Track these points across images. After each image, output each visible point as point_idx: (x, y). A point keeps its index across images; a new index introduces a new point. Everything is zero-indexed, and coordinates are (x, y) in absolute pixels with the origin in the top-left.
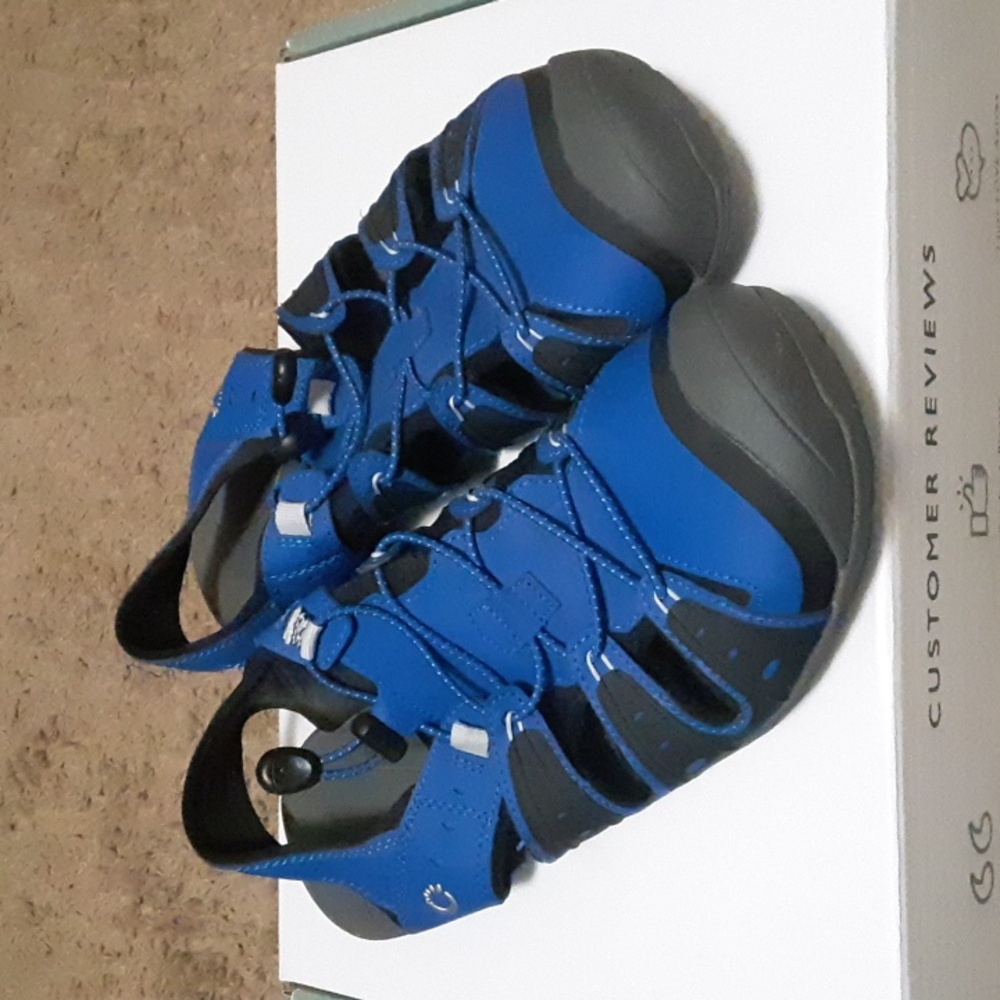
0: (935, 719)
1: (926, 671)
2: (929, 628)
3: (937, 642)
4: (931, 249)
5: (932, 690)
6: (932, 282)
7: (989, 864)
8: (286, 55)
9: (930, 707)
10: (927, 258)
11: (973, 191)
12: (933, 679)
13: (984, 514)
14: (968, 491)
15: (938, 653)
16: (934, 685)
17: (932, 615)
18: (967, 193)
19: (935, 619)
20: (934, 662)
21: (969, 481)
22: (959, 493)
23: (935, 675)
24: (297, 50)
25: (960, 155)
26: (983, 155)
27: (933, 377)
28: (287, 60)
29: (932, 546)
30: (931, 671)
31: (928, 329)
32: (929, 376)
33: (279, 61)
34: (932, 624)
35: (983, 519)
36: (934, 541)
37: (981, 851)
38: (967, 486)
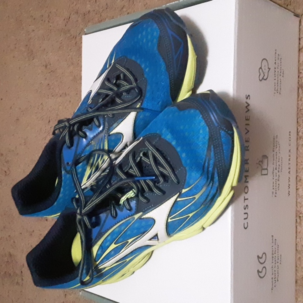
0: (246, 227)
1: (243, 214)
2: (244, 202)
3: (247, 206)
4: (249, 96)
5: (245, 219)
6: (249, 105)
7: (264, 267)
8: (85, 33)
9: (244, 224)
10: (247, 98)
11: (265, 78)
12: (246, 216)
13: (267, 169)
14: (261, 163)
15: (248, 209)
16: (246, 217)
17: (246, 198)
18: (263, 78)
19: (247, 199)
20: (246, 211)
21: (261, 160)
22: (257, 164)
23: (246, 215)
24: (87, 32)
25: (261, 68)
26: (269, 67)
27: (248, 131)
28: (86, 34)
29: (246, 179)
30: (245, 213)
31: (247, 118)
32: (247, 131)
33: (83, 35)
34: (245, 201)
35: (266, 170)
36: (247, 178)
37: (262, 264)
38: (260, 161)
